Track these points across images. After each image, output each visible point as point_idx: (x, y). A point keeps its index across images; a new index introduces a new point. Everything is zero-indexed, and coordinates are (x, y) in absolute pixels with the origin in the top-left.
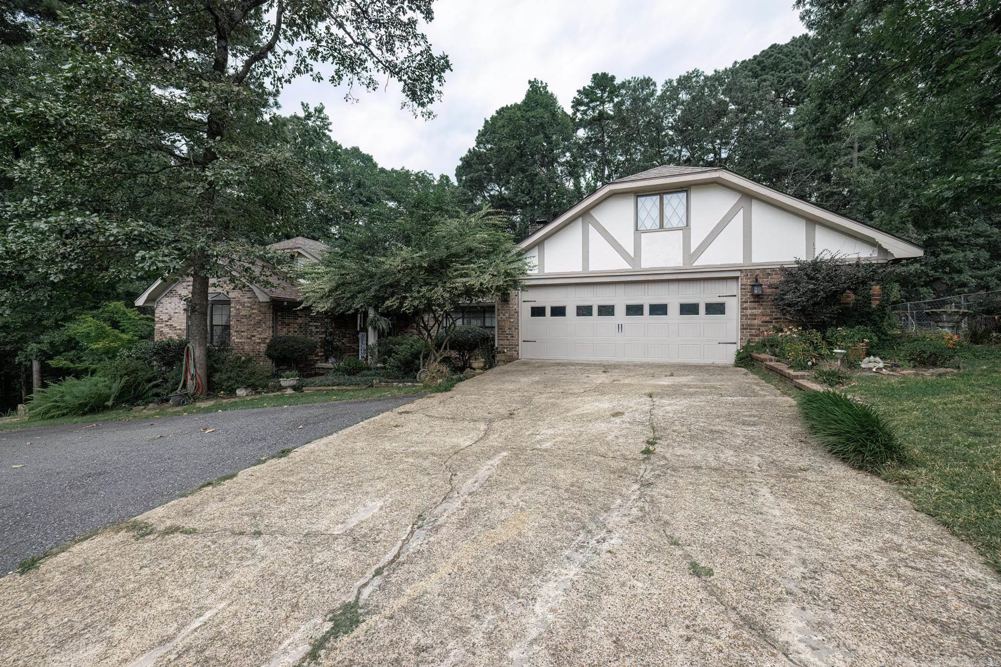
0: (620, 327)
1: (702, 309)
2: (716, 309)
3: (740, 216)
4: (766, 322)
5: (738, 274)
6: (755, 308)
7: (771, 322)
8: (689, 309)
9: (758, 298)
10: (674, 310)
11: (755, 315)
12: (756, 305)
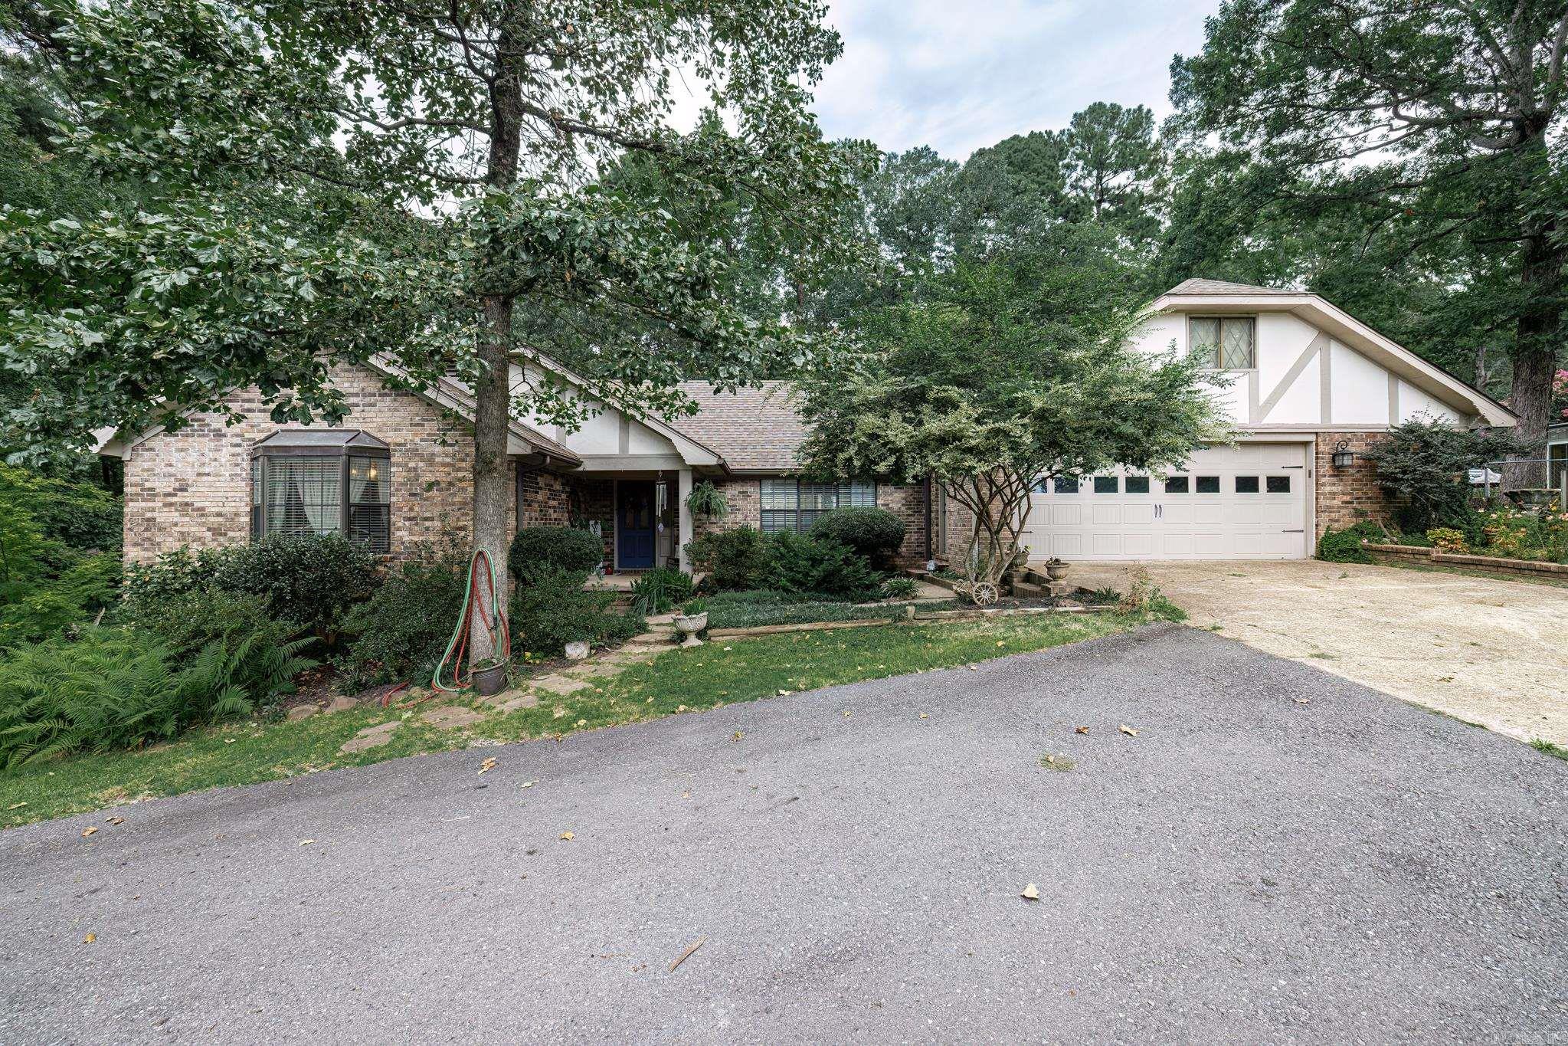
0: (1158, 509)
1: (1263, 484)
2: (1280, 484)
3: (1316, 360)
4: (1347, 503)
5: (1312, 438)
6: (1334, 484)
7: (1352, 503)
8: (1246, 484)
9: (1338, 471)
10: (1228, 485)
11: (1334, 494)
12: (1334, 480)
